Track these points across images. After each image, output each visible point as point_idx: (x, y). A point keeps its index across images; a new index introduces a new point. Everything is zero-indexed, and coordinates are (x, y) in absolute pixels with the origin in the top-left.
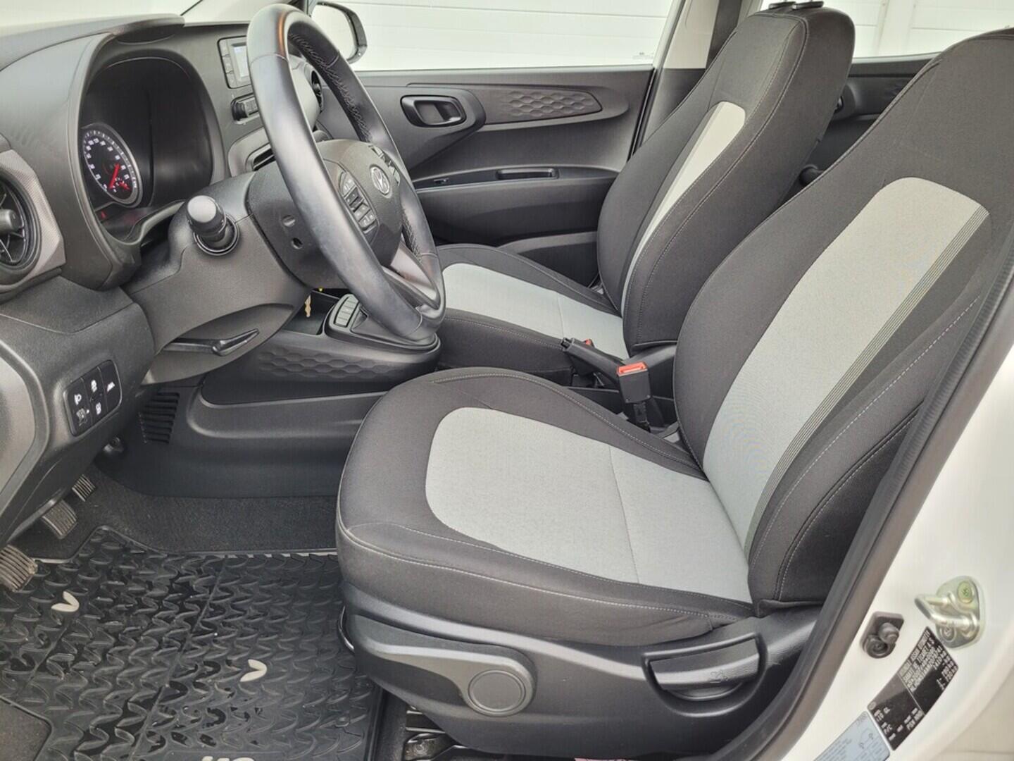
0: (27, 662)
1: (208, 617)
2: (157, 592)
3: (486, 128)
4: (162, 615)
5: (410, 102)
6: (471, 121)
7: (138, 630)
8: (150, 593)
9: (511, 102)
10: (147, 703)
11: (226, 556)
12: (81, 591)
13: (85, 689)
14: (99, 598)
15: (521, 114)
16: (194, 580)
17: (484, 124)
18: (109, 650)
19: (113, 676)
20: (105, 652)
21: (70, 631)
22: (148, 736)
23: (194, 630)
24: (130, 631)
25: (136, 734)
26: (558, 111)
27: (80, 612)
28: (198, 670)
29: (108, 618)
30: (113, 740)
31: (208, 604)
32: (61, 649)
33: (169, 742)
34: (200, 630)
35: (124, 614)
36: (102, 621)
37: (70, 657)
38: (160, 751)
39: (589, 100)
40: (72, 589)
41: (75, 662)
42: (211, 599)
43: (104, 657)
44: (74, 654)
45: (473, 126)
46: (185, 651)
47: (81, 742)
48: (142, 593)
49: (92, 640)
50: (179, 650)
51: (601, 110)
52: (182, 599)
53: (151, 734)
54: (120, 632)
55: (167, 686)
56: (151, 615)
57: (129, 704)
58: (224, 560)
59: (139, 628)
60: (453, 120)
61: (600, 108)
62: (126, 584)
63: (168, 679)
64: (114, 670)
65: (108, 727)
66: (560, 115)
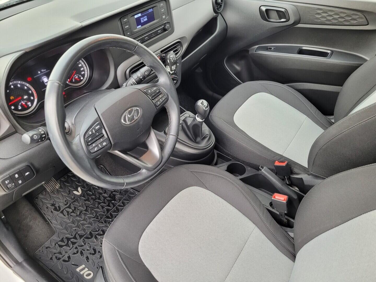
0: (59, 208)
1: (113, 212)
2: (106, 195)
3: (300, 25)
4: (102, 204)
5: (264, 9)
6: (291, 21)
7: (93, 207)
8: (103, 195)
9: (316, 14)
10: (81, 236)
11: (130, 190)
12: (84, 188)
13: (70, 223)
14: (88, 192)
15: (319, 21)
16: (117, 195)
17: (299, 23)
18: (82, 212)
19: (79, 221)
20: (81, 212)
21: (74, 201)
22: (75, 249)
23: (107, 215)
24: (91, 207)
25: (73, 246)
26: (341, 22)
27: (81, 196)
28: (99, 232)
29: (88, 200)
30: (67, 245)
31: (116, 207)
32: (69, 207)
33: (79, 253)
34: (108, 216)
35: (93, 200)
36: (85, 200)
37: (71, 210)
38: (75, 255)
39: (362, 18)
40: (82, 187)
41: (71, 212)
42: (118, 205)
43: (80, 214)
44: (72, 210)
45: (292, 24)
46: (100, 222)
47: (60, 241)
48: (101, 194)
49: (80, 206)
50: (98, 221)
51: (368, 24)
52: (111, 201)
53: (76, 248)
54: (88, 206)
55: (89, 233)
56: (99, 203)
57: (77, 234)
58: (129, 191)
59: (94, 207)
60: (283, 20)
61: (367, 24)
62: (99, 189)
63: (90, 230)
64: (80, 219)
65: (68, 239)
66: (341, 24)
